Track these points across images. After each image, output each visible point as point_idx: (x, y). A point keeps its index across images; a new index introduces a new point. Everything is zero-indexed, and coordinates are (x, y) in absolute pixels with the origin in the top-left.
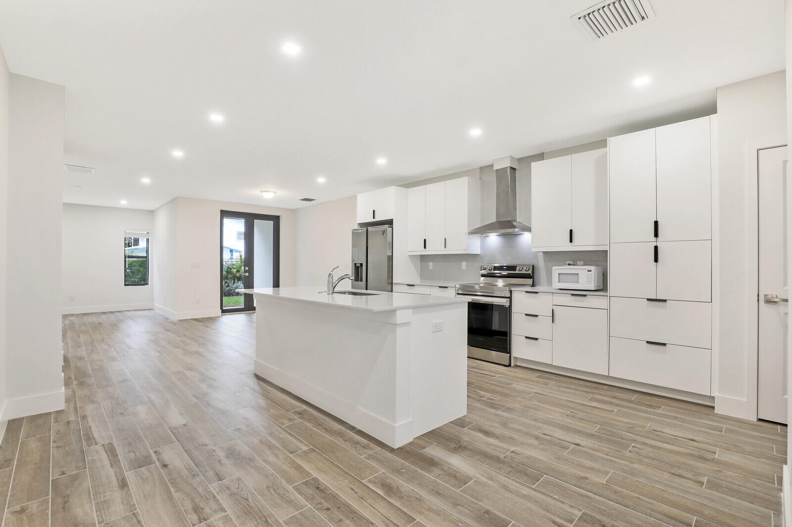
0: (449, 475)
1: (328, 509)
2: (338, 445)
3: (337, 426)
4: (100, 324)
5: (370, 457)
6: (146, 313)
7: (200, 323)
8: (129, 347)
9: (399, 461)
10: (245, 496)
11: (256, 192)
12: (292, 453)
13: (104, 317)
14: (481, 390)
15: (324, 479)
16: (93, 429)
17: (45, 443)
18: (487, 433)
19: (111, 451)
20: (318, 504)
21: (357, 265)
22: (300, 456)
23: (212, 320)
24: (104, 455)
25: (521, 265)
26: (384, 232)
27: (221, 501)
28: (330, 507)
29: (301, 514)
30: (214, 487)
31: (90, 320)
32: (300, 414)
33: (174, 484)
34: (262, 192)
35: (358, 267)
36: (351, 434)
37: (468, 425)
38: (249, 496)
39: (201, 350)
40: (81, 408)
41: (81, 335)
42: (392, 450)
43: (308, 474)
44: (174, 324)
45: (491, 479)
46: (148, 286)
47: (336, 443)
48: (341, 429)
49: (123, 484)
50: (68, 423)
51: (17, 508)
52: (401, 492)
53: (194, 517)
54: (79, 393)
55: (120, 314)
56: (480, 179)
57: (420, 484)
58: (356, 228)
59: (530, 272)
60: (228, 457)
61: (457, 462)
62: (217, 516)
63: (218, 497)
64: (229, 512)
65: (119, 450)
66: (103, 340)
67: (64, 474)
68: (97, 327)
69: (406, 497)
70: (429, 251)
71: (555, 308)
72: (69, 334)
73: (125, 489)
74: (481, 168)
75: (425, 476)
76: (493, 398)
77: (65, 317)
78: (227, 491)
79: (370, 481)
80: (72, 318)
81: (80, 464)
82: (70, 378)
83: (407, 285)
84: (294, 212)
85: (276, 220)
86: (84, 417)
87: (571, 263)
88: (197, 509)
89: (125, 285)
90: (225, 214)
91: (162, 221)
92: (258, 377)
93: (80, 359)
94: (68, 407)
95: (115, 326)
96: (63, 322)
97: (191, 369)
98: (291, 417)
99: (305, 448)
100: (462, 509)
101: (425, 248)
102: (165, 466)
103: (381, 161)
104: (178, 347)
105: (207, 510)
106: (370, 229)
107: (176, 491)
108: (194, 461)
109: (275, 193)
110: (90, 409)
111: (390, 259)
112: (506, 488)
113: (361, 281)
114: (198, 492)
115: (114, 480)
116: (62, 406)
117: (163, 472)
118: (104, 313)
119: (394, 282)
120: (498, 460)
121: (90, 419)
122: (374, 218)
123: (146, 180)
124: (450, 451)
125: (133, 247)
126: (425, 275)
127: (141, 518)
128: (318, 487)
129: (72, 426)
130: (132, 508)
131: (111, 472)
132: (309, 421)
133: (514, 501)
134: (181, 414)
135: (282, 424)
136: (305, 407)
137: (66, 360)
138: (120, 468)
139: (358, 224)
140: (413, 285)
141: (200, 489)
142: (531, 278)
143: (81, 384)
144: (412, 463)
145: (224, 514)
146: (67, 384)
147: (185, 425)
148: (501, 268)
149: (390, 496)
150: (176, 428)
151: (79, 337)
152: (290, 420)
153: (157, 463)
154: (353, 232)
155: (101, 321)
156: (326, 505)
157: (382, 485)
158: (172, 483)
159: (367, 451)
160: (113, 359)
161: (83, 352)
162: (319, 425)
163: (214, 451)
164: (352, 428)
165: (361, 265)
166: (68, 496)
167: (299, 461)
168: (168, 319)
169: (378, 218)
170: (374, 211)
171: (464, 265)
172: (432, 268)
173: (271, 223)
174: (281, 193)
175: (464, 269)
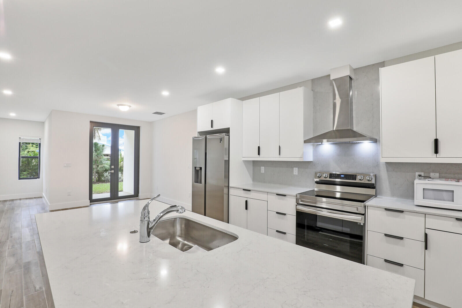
11: (114, 105)
21: (197, 169)
25: (361, 174)
26: (221, 140)
34: (118, 105)
35: (198, 171)
46: (39, 179)
56: (312, 90)
58: (197, 136)
59: (373, 182)
70: (262, 157)
71: (427, 231)
74: (313, 80)
83: (243, 189)
84: (151, 124)
85: (137, 129)
87: (422, 174)
89: (20, 179)
90: (94, 124)
91: (47, 129)
101: (259, 154)
106: (208, 136)
109: (130, 106)
111: (227, 162)
113: (201, 183)
119: (230, 185)
122: (212, 127)
126: (256, 178)
139: (198, 132)
140: (249, 190)
142: (374, 188)
148: (338, 176)
154: (193, 139)
165: (201, 168)
169: (215, 127)
170: (212, 121)
171: (296, 171)
172: (264, 172)
173: (133, 132)
174: (134, 107)
175: (296, 175)
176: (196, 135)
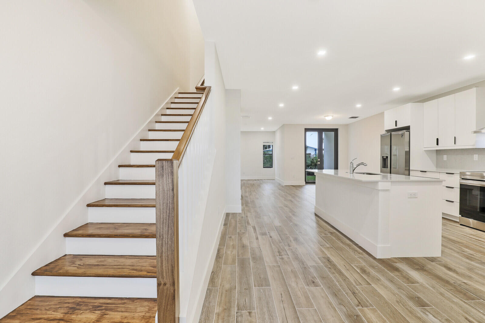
0: (405, 277)
1: (330, 268)
2: (345, 249)
3: (348, 242)
4: (254, 184)
5: (360, 257)
6: (271, 181)
7: (294, 188)
8: (263, 194)
9: (376, 263)
10: (297, 254)
11: (322, 117)
12: (321, 246)
13: (255, 182)
14: (467, 248)
15: (333, 259)
16: (250, 221)
17: (236, 221)
18: (449, 269)
19: (254, 228)
20: (326, 265)
21: (384, 157)
22: (325, 248)
23: (300, 187)
24: (252, 229)
26: (402, 135)
27: (288, 252)
28: (331, 267)
29: (318, 266)
30: (287, 248)
31: (250, 183)
32: (331, 233)
33: (273, 243)
34: (325, 116)
35: (385, 159)
36: (355, 247)
37: (437, 262)
38: (299, 254)
39: (292, 199)
40: (246, 213)
41: (247, 188)
42: (374, 258)
43: (326, 255)
44: (283, 187)
45: (434, 288)
46: (273, 168)
47: (344, 248)
48: (350, 243)
49: (257, 239)
50: (242, 217)
51: (229, 236)
52: (370, 274)
53: (278, 254)
54: (246, 208)
55: (261, 181)
57: (383, 275)
60: (294, 240)
61: (415, 275)
62: (285, 256)
63: (287, 251)
64: (290, 256)
65: (257, 229)
66: (255, 190)
67: (241, 231)
68: (253, 185)
69: (371, 277)
70: (440, 147)
72: (243, 187)
73: (258, 240)
75: (388, 273)
76: (475, 254)
77: (242, 180)
78: (291, 250)
79: (355, 266)
80: (244, 181)
81: (245, 230)
82: (243, 203)
83: (421, 171)
84: (347, 126)
85: (336, 131)
86: (247, 216)
88: (279, 252)
89: (264, 167)
90: (307, 130)
91: (278, 136)
92: (316, 215)
93: (247, 197)
94: (242, 212)
95: (259, 186)
96: (241, 183)
97: (287, 207)
98: (326, 233)
99: (328, 246)
100: (402, 291)
101: (438, 144)
102: (271, 237)
103: (396, 89)
104: (282, 197)
105: (283, 253)
106: (393, 133)
107: (273, 245)
108: (281, 238)
109: (333, 116)
110: (249, 214)
111: (408, 153)
112: (441, 294)
113: (387, 168)
114: (280, 248)
115: (255, 237)
116: (240, 212)
117: (270, 239)
118: (255, 180)
119: (410, 169)
120: (447, 282)
121: (249, 217)
122: (396, 126)
123: (270, 118)
124: (412, 268)
125: (268, 149)
126: (439, 165)
127: (261, 249)
128: (329, 260)
129: (243, 218)
130: (259, 245)
131: (254, 235)
132: (335, 237)
133: (442, 301)
134: (280, 222)
135: (321, 235)
136: (335, 231)
137: (242, 196)
138: (257, 234)
139: (386, 130)
140: (426, 172)
141: (281, 247)
143: (246, 206)
144: (384, 267)
145: (288, 256)
146: (242, 205)
147: (280, 226)
149: (363, 274)
150: (276, 226)
151: (246, 189)
152: (325, 234)
153: (269, 236)
154: (381, 136)
155: (254, 183)
156: (330, 266)
157: (361, 269)
158: (272, 243)
159: (360, 255)
160: (257, 199)
161: (247, 194)
162: (339, 239)
163: (289, 237)
164: (357, 245)
165: (387, 157)
166: (242, 237)
167: (324, 250)
168: (280, 184)
169: (399, 126)
170: (396, 121)
171: (476, 157)
172: (446, 160)
173: (333, 133)
174: (336, 116)
175: (476, 161)
176: (384, 132)
